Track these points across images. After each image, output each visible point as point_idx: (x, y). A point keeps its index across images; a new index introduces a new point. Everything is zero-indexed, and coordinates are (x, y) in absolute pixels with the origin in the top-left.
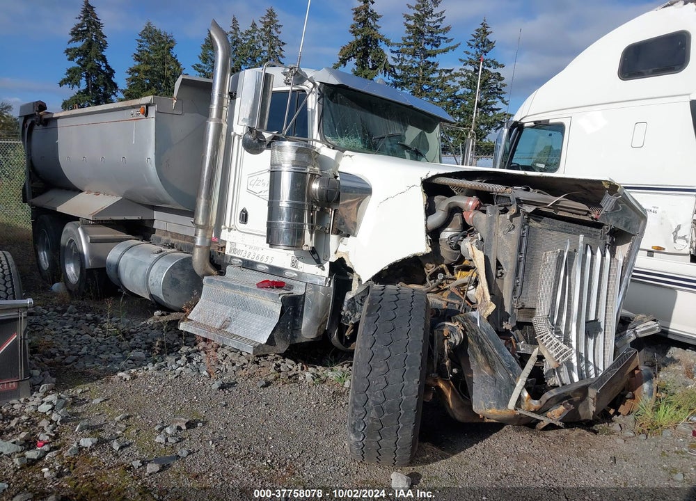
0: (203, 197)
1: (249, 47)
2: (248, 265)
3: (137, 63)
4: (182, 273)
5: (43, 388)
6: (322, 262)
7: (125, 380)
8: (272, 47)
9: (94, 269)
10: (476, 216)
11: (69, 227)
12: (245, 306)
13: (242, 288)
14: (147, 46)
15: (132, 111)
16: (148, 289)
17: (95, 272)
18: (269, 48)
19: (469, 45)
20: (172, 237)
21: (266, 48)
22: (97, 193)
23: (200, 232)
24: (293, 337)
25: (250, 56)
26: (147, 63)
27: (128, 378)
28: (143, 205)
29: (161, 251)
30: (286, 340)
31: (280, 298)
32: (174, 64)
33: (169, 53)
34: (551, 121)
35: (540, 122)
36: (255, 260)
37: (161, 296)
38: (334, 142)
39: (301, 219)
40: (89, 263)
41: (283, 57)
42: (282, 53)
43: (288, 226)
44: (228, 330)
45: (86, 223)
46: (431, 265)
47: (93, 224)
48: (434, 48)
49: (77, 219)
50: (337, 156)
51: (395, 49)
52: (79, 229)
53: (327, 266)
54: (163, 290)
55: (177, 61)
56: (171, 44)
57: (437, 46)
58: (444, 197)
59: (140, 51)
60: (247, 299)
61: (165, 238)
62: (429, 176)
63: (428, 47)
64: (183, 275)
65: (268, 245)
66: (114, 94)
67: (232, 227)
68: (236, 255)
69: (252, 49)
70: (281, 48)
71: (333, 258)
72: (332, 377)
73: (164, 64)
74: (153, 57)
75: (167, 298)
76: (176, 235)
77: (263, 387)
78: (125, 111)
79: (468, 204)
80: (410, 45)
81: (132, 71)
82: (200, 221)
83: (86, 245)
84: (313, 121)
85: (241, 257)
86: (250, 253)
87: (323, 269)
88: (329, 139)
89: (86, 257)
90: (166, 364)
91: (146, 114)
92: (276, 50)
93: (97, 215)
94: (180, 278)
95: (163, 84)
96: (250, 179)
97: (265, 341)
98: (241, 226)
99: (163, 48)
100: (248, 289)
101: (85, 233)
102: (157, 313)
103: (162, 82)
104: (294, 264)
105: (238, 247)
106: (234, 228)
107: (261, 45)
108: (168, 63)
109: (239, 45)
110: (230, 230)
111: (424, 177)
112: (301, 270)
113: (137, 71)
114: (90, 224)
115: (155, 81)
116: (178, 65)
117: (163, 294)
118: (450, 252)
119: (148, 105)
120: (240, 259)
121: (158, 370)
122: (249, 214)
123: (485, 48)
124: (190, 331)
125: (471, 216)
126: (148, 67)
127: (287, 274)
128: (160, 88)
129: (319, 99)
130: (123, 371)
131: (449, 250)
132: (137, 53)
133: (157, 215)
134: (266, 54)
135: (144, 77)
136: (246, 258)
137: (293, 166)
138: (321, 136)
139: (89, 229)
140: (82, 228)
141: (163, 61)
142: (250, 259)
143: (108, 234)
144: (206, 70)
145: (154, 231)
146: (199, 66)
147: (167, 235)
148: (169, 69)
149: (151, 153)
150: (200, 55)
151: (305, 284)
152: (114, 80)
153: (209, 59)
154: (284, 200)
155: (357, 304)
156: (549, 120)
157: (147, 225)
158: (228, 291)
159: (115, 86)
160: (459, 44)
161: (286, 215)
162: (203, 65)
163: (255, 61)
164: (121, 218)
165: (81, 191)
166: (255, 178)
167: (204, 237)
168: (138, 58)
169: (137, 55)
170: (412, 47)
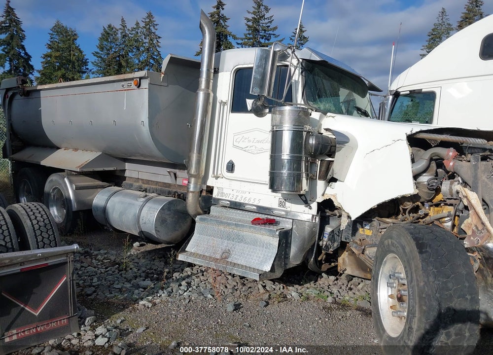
0: (195, 151)
1: (134, 39)
2: (236, 206)
3: (49, 51)
4: (169, 212)
5: (88, 321)
6: (309, 202)
7: (148, 308)
8: (151, 40)
9: (80, 211)
10: (457, 164)
11: (53, 177)
12: (241, 239)
13: (237, 225)
14: (57, 38)
15: (123, 83)
16: (139, 227)
17: (81, 214)
18: (150, 41)
19: (291, 39)
20: (143, 183)
21: (147, 41)
22: (76, 150)
23: (193, 180)
24: (286, 264)
25: (135, 46)
26: (57, 51)
27: (150, 305)
28: (117, 158)
29: (146, 196)
30: (281, 267)
31: (277, 233)
32: (78, 51)
33: (73, 44)
34: (423, 90)
35: (414, 91)
36: (242, 201)
37: (153, 232)
38: (315, 106)
39: (299, 168)
40: (75, 206)
41: (159, 47)
42: (159, 44)
43: (289, 174)
44: (229, 260)
45: (71, 174)
46: (408, 203)
47: (76, 175)
48: (267, 41)
49: (63, 171)
50: (321, 118)
51: (240, 41)
52: (66, 179)
53: (314, 206)
54: (155, 227)
55: (80, 49)
56: (75, 37)
57: (268, 40)
58: (419, 149)
59: (51, 41)
60: (242, 233)
61: (136, 184)
62: (414, 132)
63: (262, 41)
64: (170, 214)
65: (270, 190)
66: (31, 73)
67: (219, 175)
68: (224, 198)
69: (137, 41)
70: (158, 41)
71: (320, 199)
72: (312, 294)
73: (70, 51)
74: (62, 47)
75: (159, 234)
76: (148, 182)
77: (266, 306)
78: (115, 83)
79: (448, 154)
80: (250, 39)
81: (46, 56)
82: (193, 171)
83: (72, 192)
84: (297, 90)
85: (229, 199)
86: (237, 196)
87: (310, 208)
88: (311, 103)
89: (72, 201)
90: (172, 290)
91: (139, 86)
92: (154, 42)
93: (82, 168)
94: (167, 217)
95: (70, 66)
96: (236, 137)
97: (270, 269)
98: (229, 175)
99: (69, 40)
100: (243, 226)
101: (71, 183)
102: (136, 244)
103: (69, 65)
104: (280, 204)
105: (225, 191)
106: (221, 176)
107: (143, 38)
108: (73, 51)
109: (127, 38)
110: (217, 178)
111: (409, 133)
112: (289, 209)
113: (50, 56)
114: (74, 175)
115: (64, 64)
116: (81, 52)
117: (156, 230)
118: (428, 193)
119: (141, 78)
120: (229, 201)
121: (169, 296)
122: (235, 164)
123: (302, 42)
124: (189, 261)
125: (451, 164)
126: (58, 54)
127: (275, 212)
128: (68, 69)
129: (302, 72)
130: (142, 299)
131: (427, 190)
132: (49, 43)
133: (128, 166)
134: (147, 45)
135: (55, 61)
136: (233, 200)
137: (294, 125)
138: (304, 102)
139: (74, 178)
140: (68, 178)
141: (69, 49)
142: (237, 200)
143: (87, 182)
144: (103, 56)
145: (124, 178)
146: (97, 53)
147: (138, 182)
148: (74, 55)
149: (144, 117)
150: (98, 45)
151: (291, 221)
152: (31, 63)
153: (105, 48)
154: (285, 154)
155: (335, 236)
156: (422, 89)
157: (118, 174)
158: (222, 228)
159: (32, 67)
160: (284, 39)
161: (287, 165)
162: (100, 52)
163: (139, 50)
164: (101, 169)
165: (58, 148)
166: (241, 136)
167: (196, 184)
168: (50, 47)
169: (49, 45)
170: (251, 40)
